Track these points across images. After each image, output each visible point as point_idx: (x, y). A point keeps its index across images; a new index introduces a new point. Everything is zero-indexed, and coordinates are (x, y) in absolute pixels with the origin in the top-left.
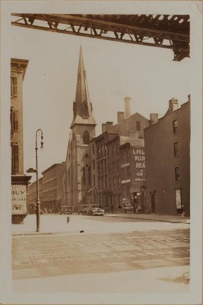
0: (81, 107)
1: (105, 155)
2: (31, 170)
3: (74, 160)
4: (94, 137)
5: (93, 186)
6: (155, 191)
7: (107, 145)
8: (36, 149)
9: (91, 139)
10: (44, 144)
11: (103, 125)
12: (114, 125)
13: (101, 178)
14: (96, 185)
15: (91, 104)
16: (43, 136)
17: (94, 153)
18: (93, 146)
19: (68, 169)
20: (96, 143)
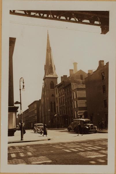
0: (49, 68)
1: (63, 95)
2: (17, 103)
3: (46, 98)
4: (57, 84)
5: (57, 112)
6: (92, 114)
7: (64, 88)
8: (20, 90)
9: (55, 86)
10: (25, 87)
11: (62, 77)
12: (68, 77)
13: (61, 108)
14: (59, 112)
15: (54, 66)
16: (24, 81)
17: (57, 94)
18: (56, 90)
19: (42, 103)
20: (58, 88)
